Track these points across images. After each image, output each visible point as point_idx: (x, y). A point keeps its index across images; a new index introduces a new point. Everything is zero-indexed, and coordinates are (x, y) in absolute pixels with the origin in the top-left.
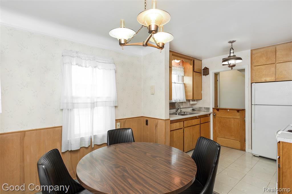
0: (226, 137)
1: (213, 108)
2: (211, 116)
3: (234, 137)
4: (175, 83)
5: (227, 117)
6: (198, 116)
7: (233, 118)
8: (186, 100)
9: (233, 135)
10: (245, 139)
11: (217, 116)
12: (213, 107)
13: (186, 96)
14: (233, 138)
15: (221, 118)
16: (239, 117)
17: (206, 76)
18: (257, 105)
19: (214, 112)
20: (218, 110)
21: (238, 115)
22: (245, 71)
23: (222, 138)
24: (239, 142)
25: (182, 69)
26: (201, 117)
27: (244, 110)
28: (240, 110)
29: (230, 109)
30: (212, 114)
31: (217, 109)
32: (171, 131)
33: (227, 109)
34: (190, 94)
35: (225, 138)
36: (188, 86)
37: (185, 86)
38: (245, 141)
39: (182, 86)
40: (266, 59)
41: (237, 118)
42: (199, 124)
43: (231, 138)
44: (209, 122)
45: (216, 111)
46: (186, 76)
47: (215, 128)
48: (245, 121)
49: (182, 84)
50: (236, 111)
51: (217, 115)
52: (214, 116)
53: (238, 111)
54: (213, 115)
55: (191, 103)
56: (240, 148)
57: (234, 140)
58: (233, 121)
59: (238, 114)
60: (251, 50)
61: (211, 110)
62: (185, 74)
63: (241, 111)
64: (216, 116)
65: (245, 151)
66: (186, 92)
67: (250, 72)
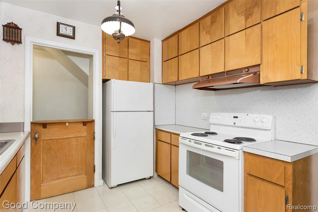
0: (62, 176)
1: (32, 123)
3: (76, 170)
5: (65, 137)
7: (75, 137)
9: (74, 168)
10: (95, 168)
14: (75, 173)
16: (85, 134)
17: (13, 44)
19: (33, 132)
20: (45, 125)
21: (83, 131)
24: (84, 176)
27: (93, 121)
28: (88, 122)
29: (70, 123)
30: (30, 136)
31: (43, 124)
33: (65, 123)
38: (95, 170)
41: (82, 136)
43: (71, 174)
48: (94, 138)
50: (81, 125)
51: (42, 136)
52: (36, 140)
53: (85, 123)
54: (33, 138)
56: (85, 187)
57: (77, 175)
58: (75, 143)
59: (84, 128)
65: (93, 186)
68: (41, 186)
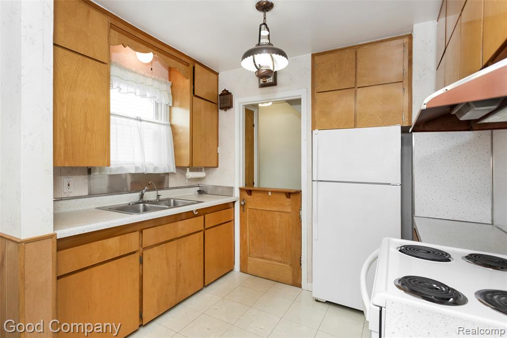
0: (266, 256)
1: (241, 189)
2: (237, 206)
3: (280, 254)
4: (141, 121)
5: (268, 209)
6: (197, 210)
7: (279, 212)
8: (177, 167)
9: (278, 252)
10: (301, 261)
11: (249, 206)
12: (241, 186)
13: (177, 157)
14: (278, 258)
15: (255, 211)
16: (289, 210)
17: (226, 110)
18: (321, 181)
19: (242, 199)
20: (250, 192)
21: (288, 205)
22: (301, 104)
23: (257, 257)
24: (288, 266)
25: (166, 87)
26: (208, 212)
27: (298, 193)
28: (292, 193)
29: (273, 192)
30: (239, 201)
31: (248, 190)
32: (58, 278)
33: (268, 191)
34: (186, 152)
35: (263, 258)
36: (180, 130)
37: (174, 131)
38: (301, 264)
39: (165, 131)
40: (339, 76)
41: (286, 211)
42: (200, 231)
43: (275, 258)
44: (231, 221)
45: (246, 195)
46: (176, 106)
47: (244, 236)
48: (300, 218)
49: (164, 124)
50: (284, 197)
51: (248, 204)
52: (243, 207)
53: (289, 194)
54: (241, 205)
55: (190, 174)
56: (291, 282)
57: (281, 262)
58: (278, 219)
59: (288, 201)
60: (313, 56)
61: (237, 193)
62: (175, 102)
63: (294, 195)
64: (245, 207)
65: (300, 286)
66: (176, 147)
67: (311, 106)
68: (247, 259)
